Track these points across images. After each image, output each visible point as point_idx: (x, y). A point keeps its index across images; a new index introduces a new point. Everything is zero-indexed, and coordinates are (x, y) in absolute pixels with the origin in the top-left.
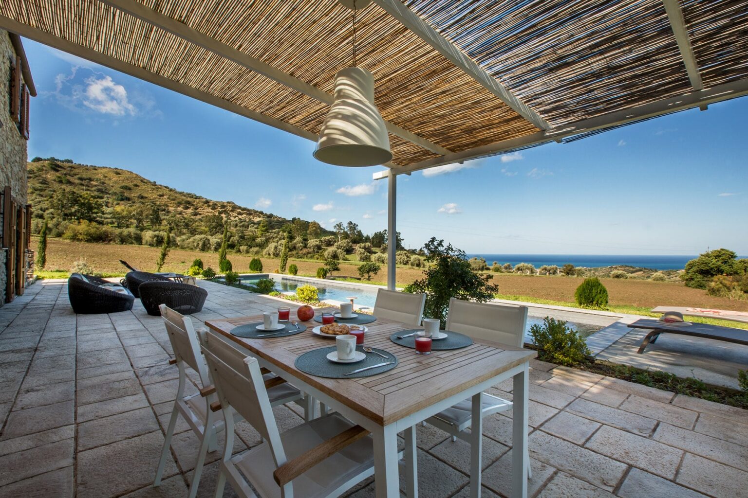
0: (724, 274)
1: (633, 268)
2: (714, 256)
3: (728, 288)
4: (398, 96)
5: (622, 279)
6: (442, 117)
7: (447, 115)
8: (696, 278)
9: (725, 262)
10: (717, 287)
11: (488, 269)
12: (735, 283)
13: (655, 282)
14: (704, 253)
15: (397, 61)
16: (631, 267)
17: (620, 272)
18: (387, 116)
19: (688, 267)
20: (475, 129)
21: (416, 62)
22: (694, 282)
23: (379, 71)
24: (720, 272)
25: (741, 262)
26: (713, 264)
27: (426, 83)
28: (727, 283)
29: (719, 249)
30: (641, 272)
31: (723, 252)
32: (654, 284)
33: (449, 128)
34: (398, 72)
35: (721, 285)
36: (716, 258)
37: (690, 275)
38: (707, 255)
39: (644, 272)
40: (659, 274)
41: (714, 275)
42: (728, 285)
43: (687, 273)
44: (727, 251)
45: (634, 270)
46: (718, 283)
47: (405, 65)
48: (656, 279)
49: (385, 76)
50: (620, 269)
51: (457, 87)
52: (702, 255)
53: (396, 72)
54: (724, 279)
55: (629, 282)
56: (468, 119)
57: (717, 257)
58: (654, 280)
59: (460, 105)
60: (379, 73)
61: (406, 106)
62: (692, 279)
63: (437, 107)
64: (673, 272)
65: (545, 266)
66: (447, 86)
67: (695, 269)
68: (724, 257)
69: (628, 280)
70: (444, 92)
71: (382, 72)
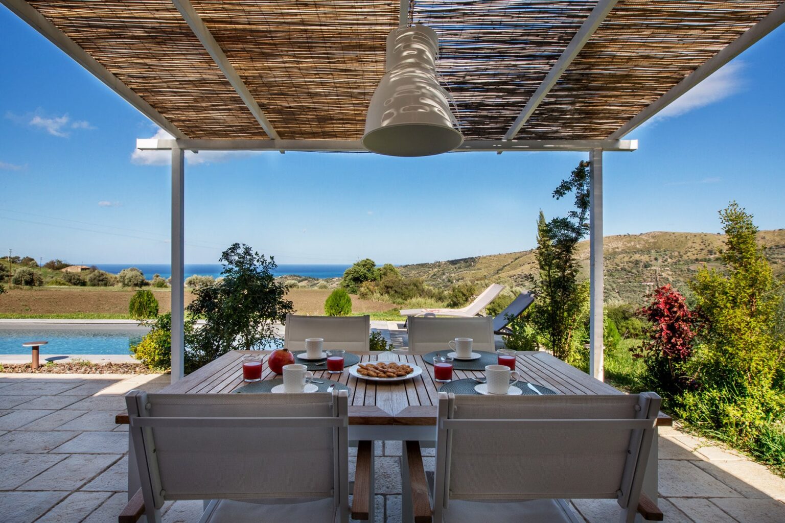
0: (369, 281)
1: (300, 277)
3: (372, 292)
4: (290, 53)
5: (295, 289)
6: (312, 95)
7: (321, 95)
8: (351, 284)
9: (369, 270)
10: (365, 291)
11: (147, 284)
12: (376, 288)
13: (321, 290)
14: (356, 263)
15: (336, 14)
17: (293, 282)
18: (245, 70)
19: (346, 275)
20: (332, 119)
21: (355, 27)
22: (349, 288)
23: (300, 14)
24: (366, 278)
25: (378, 270)
26: (362, 272)
27: (339, 54)
28: (371, 287)
29: (365, 259)
30: (306, 281)
31: (368, 261)
32: (320, 292)
33: (306, 110)
34: (322, 28)
35: (367, 290)
37: (347, 282)
38: (358, 265)
39: (309, 281)
40: (322, 282)
41: (363, 281)
42: (372, 290)
43: (345, 280)
44: (370, 260)
45: (301, 279)
46: (366, 288)
47: (340, 24)
48: (321, 287)
49: (303, 23)
50: (289, 278)
51: (363, 71)
52: (355, 264)
53: (321, 25)
54: (370, 285)
55: (302, 291)
56: (338, 107)
57: (364, 266)
58: (320, 288)
59: (346, 90)
60: (299, 17)
61: (285, 68)
62: (348, 286)
63: (321, 83)
64: (330, 280)
66: (355, 66)
67: (350, 277)
68: (368, 266)
69: (300, 289)
70: (346, 70)
71: (304, 17)
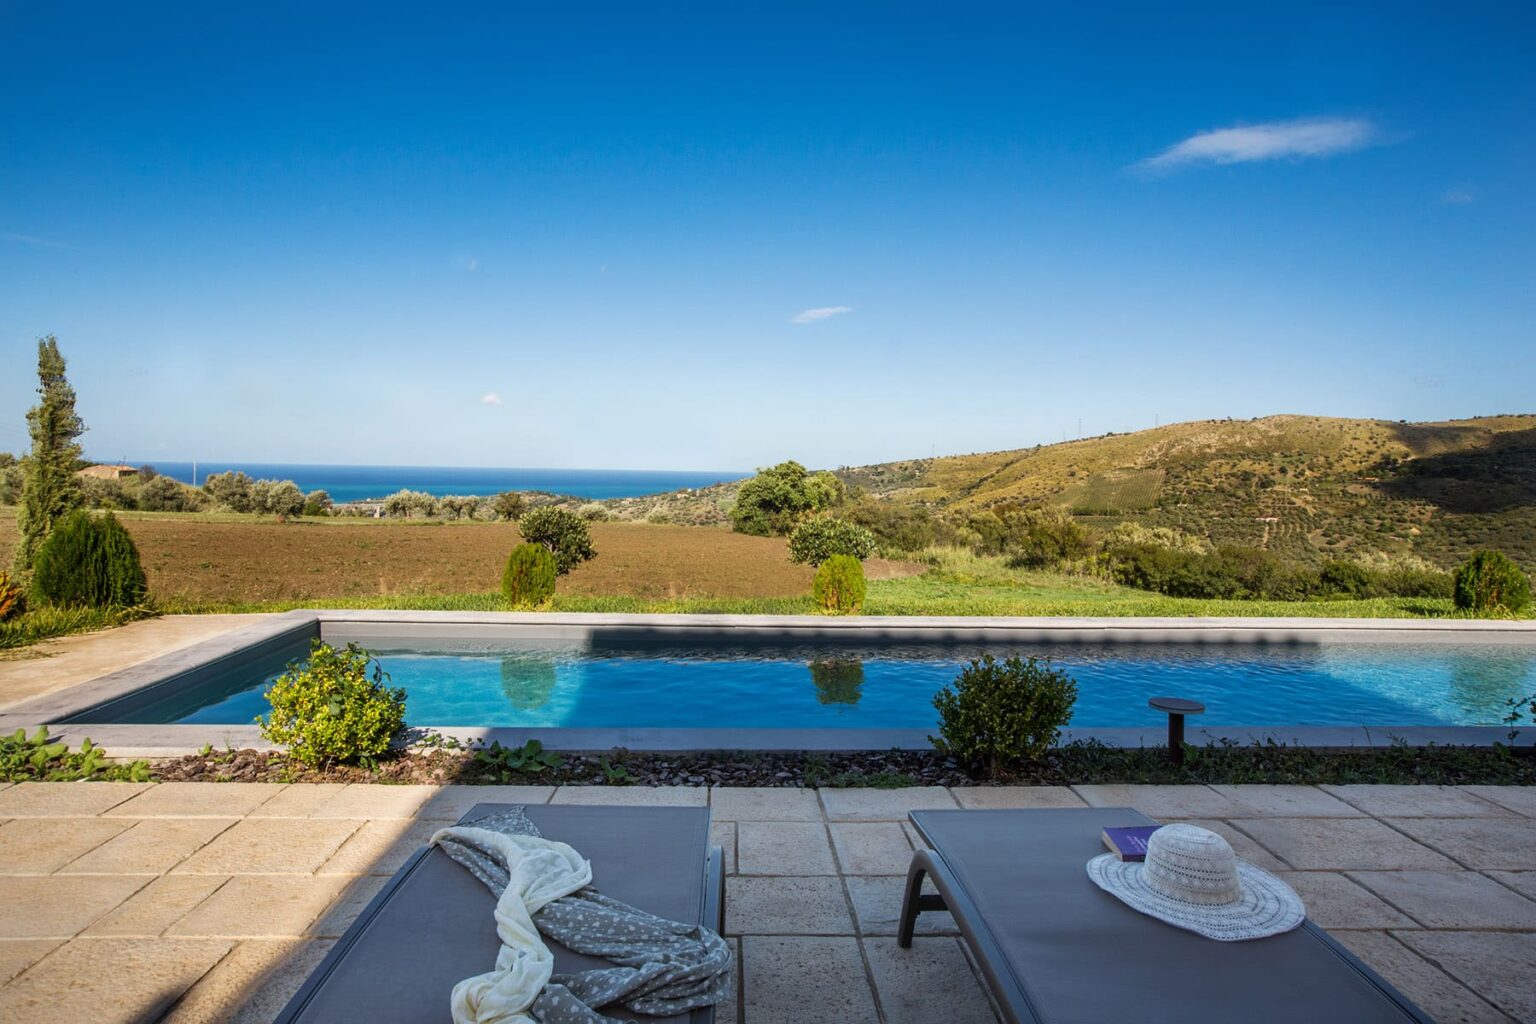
1: (551, 497)
2: (780, 474)
8: (756, 516)
9: (795, 486)
16: (548, 494)
22: (751, 523)
24: (788, 503)
25: (814, 484)
26: (780, 490)
31: (792, 467)
32: (651, 530)
36: (783, 478)
38: (770, 473)
39: (570, 505)
41: (781, 508)
43: (741, 506)
44: (796, 465)
57: (784, 476)
58: (652, 522)
62: (748, 517)
65: (449, 498)
67: (753, 498)
